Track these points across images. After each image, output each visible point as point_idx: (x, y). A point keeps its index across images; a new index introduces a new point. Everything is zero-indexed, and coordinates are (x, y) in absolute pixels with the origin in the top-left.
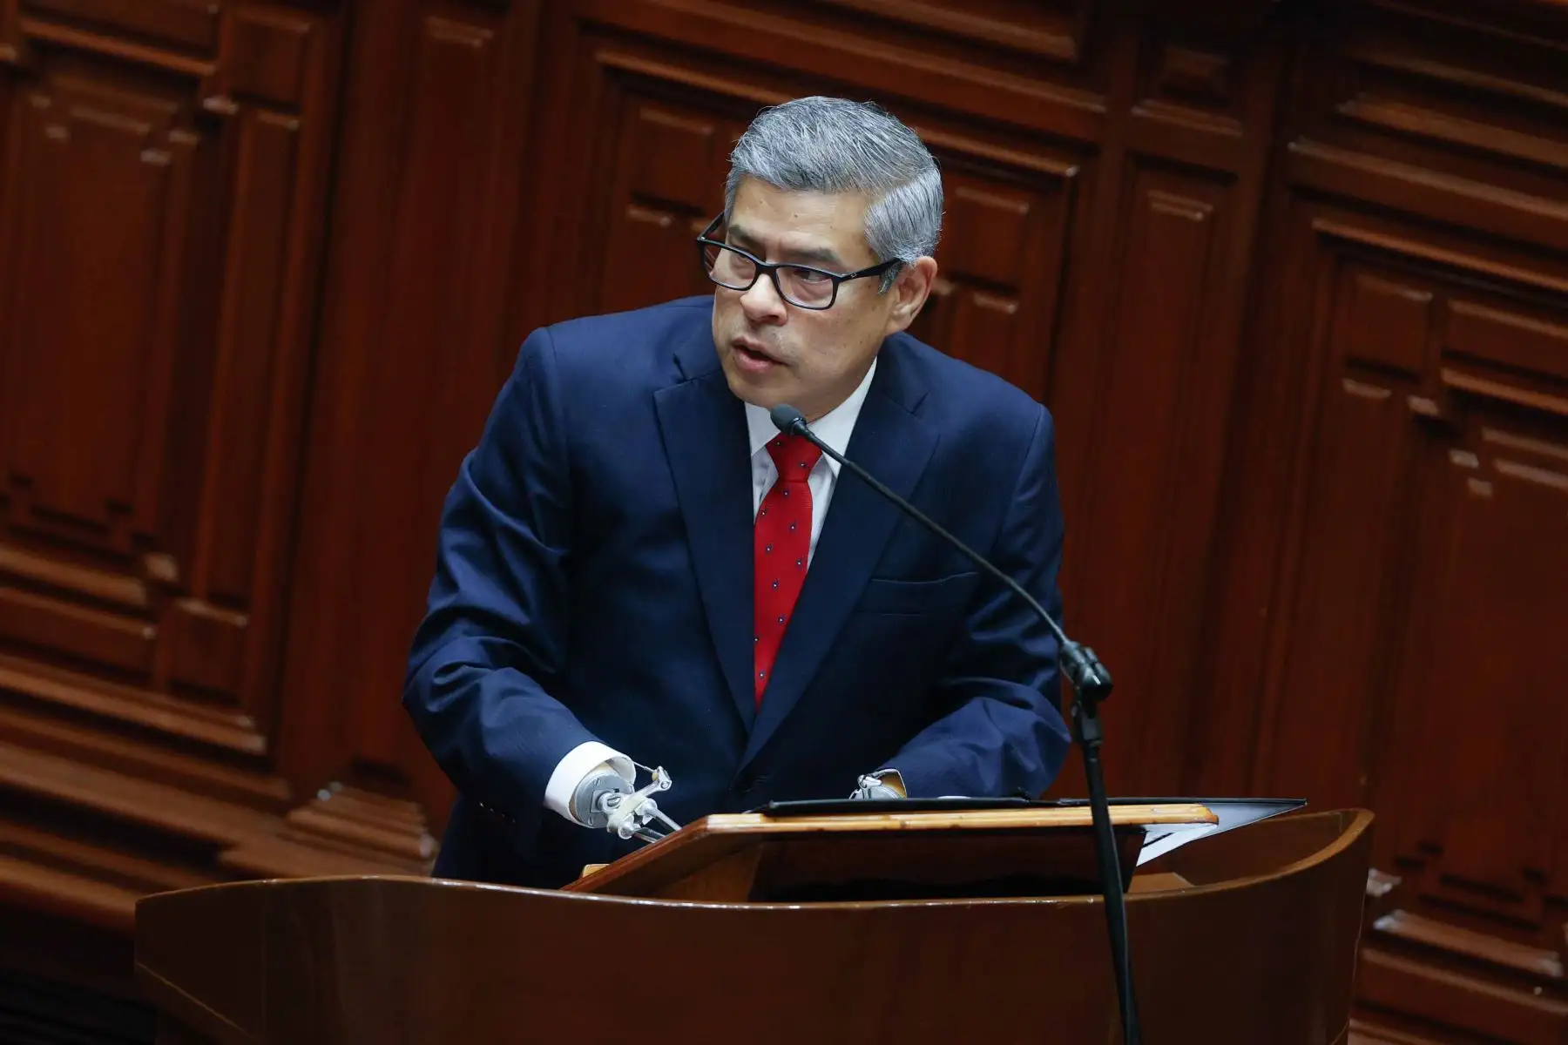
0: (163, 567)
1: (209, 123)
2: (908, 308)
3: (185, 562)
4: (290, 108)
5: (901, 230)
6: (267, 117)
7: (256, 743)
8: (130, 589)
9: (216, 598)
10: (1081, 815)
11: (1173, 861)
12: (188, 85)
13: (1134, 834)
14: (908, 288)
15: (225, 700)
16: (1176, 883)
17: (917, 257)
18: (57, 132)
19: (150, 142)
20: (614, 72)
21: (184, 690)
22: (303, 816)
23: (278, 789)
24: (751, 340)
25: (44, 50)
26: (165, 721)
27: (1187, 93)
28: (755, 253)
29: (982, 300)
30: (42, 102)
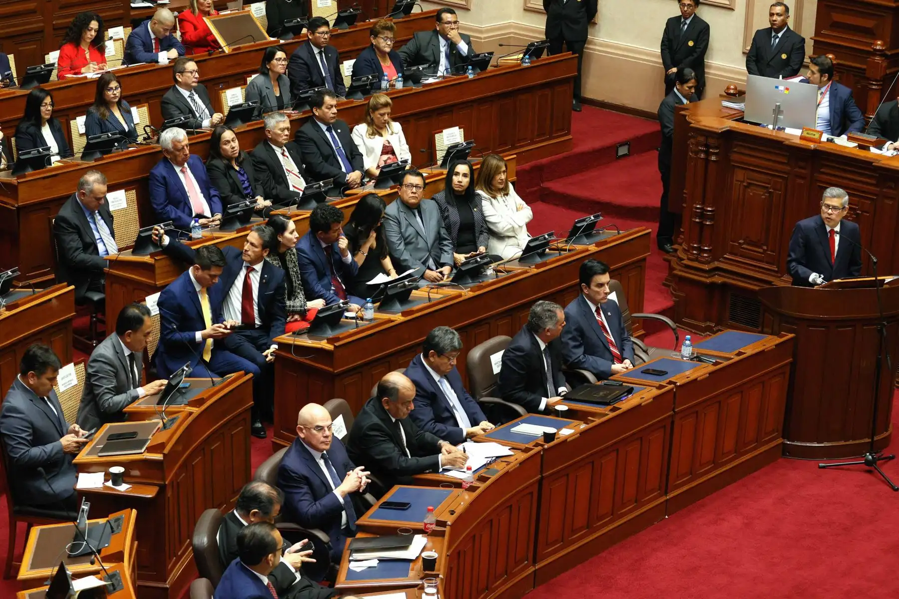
0: (765, 248)
1: (770, 193)
2: (845, 213)
3: (767, 247)
4: (780, 191)
5: (845, 202)
6: (777, 192)
7: (776, 269)
8: (761, 250)
9: (771, 251)
10: (874, 279)
11: (888, 283)
12: (767, 187)
13: (884, 280)
14: (846, 210)
15: (773, 264)
16: (887, 286)
17: (847, 206)
18: (751, 194)
19: (762, 195)
20: (819, 186)
21: (767, 263)
22: (782, 278)
23: (779, 275)
24: (829, 217)
25: (749, 184)
26: (766, 267)
27: (890, 188)
28: (828, 206)
29: (865, 214)
30: (749, 190)
